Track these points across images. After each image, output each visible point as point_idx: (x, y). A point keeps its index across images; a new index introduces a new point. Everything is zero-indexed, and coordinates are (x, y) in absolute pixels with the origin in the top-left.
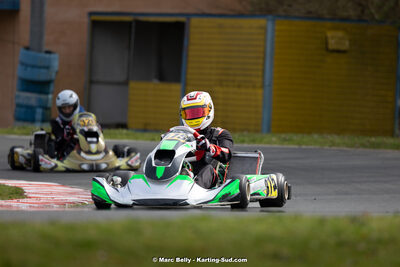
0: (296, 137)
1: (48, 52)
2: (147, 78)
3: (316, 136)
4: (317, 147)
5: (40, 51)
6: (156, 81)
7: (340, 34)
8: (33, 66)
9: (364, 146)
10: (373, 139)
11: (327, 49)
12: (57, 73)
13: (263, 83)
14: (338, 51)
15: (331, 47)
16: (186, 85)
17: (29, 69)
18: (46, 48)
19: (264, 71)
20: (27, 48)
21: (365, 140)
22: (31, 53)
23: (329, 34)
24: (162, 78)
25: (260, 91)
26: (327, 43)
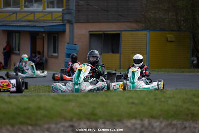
0: (157, 70)
1: (75, 45)
2: (109, 52)
3: (163, 69)
4: (163, 73)
5: (72, 44)
6: (111, 53)
7: (171, 36)
8: (70, 49)
9: (179, 72)
10: (182, 70)
11: (167, 41)
12: (78, 51)
13: (146, 53)
14: (171, 42)
15: (168, 40)
16: (121, 54)
17: (69, 50)
18: (75, 43)
19: (146, 49)
20: (68, 44)
21: (179, 70)
22: (70, 45)
23: (168, 36)
24: (113, 52)
25: (145, 56)
26: (167, 39)
